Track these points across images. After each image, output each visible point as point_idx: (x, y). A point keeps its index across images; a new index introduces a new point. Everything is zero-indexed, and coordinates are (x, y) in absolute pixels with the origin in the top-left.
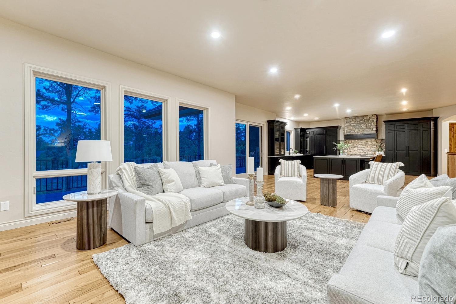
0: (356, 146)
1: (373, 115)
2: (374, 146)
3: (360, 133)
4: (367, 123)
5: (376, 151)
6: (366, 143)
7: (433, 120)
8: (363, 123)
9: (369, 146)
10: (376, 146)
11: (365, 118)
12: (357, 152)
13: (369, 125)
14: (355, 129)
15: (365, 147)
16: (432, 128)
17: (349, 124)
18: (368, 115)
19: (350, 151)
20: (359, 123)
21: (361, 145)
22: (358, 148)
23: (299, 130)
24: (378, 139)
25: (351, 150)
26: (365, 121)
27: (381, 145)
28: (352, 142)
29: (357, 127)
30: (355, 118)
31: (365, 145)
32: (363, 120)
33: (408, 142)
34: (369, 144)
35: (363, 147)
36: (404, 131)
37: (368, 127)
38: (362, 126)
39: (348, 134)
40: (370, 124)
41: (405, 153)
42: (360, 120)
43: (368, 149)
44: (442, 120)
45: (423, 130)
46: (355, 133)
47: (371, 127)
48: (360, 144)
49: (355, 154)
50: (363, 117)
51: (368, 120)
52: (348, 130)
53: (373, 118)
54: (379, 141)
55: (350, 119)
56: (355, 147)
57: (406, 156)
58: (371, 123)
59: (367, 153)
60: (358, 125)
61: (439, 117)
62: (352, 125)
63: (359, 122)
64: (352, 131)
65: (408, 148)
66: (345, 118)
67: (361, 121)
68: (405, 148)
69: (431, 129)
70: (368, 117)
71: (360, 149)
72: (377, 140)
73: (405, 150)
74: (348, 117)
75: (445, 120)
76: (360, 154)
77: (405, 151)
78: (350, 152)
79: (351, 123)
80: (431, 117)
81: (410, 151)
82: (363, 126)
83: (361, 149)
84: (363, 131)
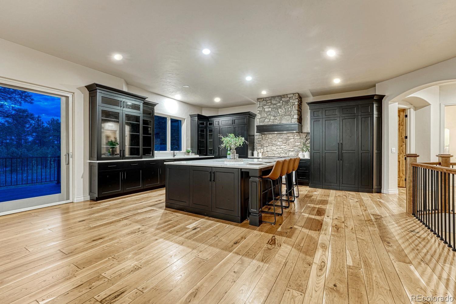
0: (274, 143)
1: (293, 94)
2: (297, 144)
3: (277, 122)
4: (285, 107)
5: (300, 150)
6: (287, 139)
7: (376, 100)
8: (280, 107)
9: (291, 143)
10: (299, 144)
11: (283, 99)
12: (276, 153)
13: (288, 111)
14: (270, 116)
15: (285, 144)
16: (374, 113)
17: (263, 108)
18: (287, 95)
19: (267, 151)
20: (275, 108)
21: (281, 142)
22: (277, 147)
23: (196, 119)
24: (302, 133)
25: (269, 150)
26: (284, 103)
27: (306, 141)
28: (270, 137)
29: (273, 113)
30: (271, 100)
31: (285, 142)
32: (281, 102)
33: (341, 137)
34: (291, 140)
35: (283, 144)
36: (335, 118)
37: (287, 114)
38: (279, 111)
39: (261, 124)
40: (290, 109)
41: (337, 154)
42: (276, 102)
43: (289, 147)
44: (389, 100)
45: (363, 116)
46: (270, 123)
47: (291, 112)
48: (279, 140)
49: (274, 155)
50: (281, 97)
51: (287, 102)
52: (261, 118)
53: (293, 98)
54: (304, 136)
55: (263, 100)
56: (273, 145)
57: (338, 160)
58: (292, 107)
59: (288, 154)
60: (274, 109)
61: (384, 96)
62: (266, 110)
63: (275, 106)
64: (266, 120)
65: (341, 146)
66: (258, 99)
67: (279, 104)
68: (337, 146)
69: (374, 115)
70: (287, 97)
71: (279, 147)
72: (300, 133)
73: (337, 149)
74: (261, 99)
75: (393, 100)
76: (279, 155)
77: (337, 152)
78: (267, 153)
79: (265, 107)
80: (374, 96)
81: (343, 152)
82: (281, 111)
83: (281, 148)
84: (281, 119)
